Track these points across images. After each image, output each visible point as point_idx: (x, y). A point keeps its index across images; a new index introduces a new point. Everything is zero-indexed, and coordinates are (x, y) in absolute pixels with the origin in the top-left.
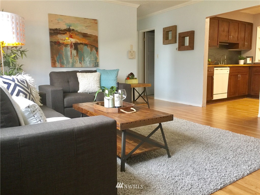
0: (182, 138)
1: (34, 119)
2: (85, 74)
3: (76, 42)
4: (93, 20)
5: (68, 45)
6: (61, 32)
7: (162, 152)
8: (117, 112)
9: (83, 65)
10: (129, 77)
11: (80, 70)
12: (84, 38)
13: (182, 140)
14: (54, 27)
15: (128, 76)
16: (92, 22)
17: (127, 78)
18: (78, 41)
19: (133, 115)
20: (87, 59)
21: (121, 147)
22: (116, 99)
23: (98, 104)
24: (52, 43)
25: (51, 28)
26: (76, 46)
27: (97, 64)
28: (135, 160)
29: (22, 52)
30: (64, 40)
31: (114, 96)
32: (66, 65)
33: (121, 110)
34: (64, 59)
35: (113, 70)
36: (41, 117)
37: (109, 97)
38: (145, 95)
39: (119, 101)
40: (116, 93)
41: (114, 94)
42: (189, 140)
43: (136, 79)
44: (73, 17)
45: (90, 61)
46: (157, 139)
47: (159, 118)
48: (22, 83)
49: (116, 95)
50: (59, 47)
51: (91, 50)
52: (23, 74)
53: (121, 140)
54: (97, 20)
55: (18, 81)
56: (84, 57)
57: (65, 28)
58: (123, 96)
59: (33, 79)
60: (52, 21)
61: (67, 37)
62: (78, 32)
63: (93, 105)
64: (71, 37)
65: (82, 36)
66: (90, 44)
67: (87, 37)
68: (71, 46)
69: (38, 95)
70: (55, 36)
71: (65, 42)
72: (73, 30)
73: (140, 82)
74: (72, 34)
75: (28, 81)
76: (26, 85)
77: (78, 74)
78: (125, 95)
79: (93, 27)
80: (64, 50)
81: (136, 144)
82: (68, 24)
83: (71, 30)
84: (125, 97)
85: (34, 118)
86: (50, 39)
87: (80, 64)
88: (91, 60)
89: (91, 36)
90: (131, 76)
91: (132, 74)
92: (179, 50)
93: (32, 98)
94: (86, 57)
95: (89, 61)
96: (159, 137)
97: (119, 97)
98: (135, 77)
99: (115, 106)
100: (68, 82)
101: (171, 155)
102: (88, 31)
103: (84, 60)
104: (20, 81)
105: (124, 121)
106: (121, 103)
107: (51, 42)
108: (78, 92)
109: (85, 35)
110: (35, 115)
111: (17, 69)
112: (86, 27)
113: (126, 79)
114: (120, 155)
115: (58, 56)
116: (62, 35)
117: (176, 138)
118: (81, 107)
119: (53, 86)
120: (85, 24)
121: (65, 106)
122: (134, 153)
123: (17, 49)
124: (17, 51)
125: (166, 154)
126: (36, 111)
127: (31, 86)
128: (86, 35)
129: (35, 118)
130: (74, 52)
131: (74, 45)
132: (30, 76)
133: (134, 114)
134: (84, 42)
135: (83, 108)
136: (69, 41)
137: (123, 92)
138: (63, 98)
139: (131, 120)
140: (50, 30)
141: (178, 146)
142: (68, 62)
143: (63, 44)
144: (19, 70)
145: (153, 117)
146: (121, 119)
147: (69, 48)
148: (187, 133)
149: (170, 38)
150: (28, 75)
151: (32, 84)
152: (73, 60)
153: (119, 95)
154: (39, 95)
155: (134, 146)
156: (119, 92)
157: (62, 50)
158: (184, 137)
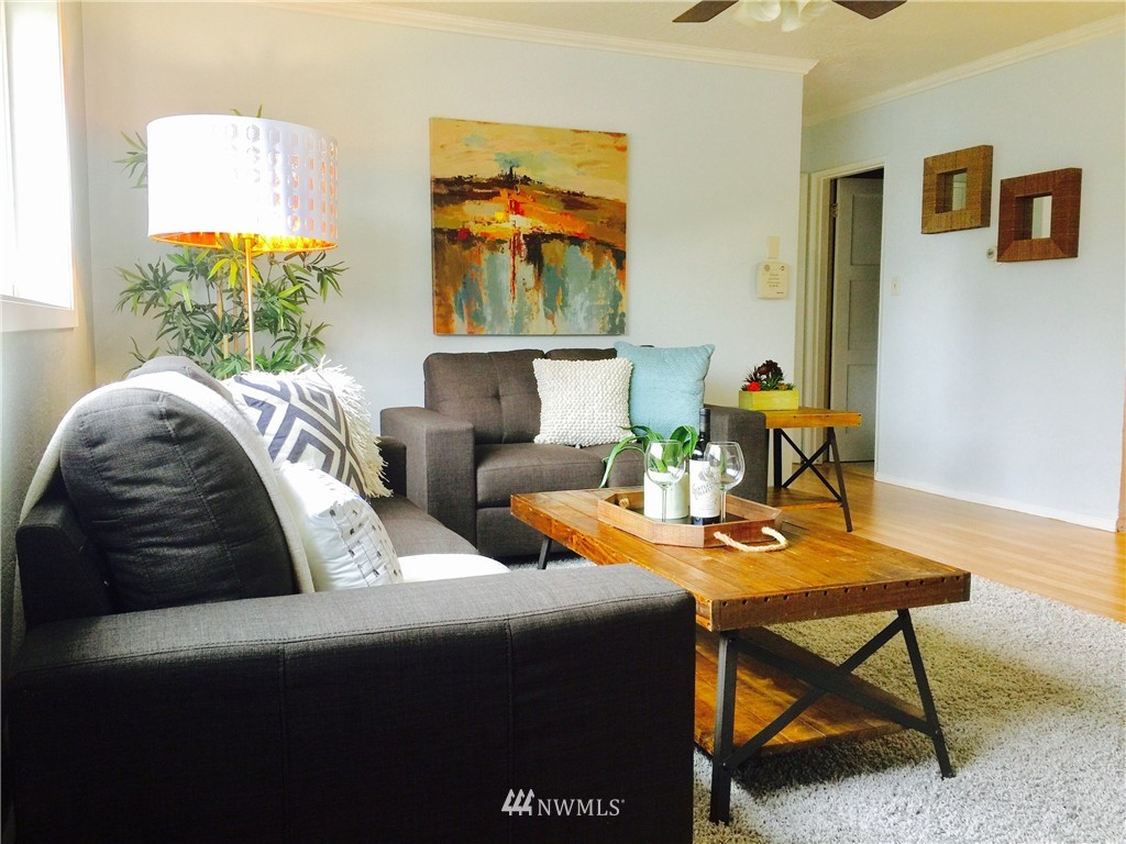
0: (1011, 684)
1: (351, 562)
2: (565, 363)
3: (535, 230)
4: (611, 134)
5: (501, 242)
6: (479, 191)
7: (910, 746)
8: (701, 544)
9: (562, 327)
10: (757, 380)
11: (546, 345)
12: (568, 211)
13: (1014, 694)
14: (450, 174)
15: (755, 375)
16: (603, 146)
17: (748, 384)
18: (542, 225)
19: (771, 562)
20: (578, 301)
21: (713, 704)
22: (696, 482)
23: (617, 503)
24: (440, 237)
25: (440, 175)
26: (534, 247)
27: (617, 320)
28: (776, 771)
29: (325, 275)
30: (489, 223)
31: (687, 470)
32: (492, 326)
33: (718, 535)
34: (485, 299)
35: (687, 349)
36: (379, 554)
37: (666, 471)
38: (832, 459)
39: (708, 494)
40: (695, 457)
41: (688, 462)
42: (1048, 695)
43: (789, 388)
44: (528, 127)
45: (589, 310)
46: (886, 680)
47: (898, 585)
48: (314, 403)
49: (697, 467)
50: (467, 252)
51: (597, 263)
52: (324, 367)
53: (715, 671)
54: (625, 135)
55: (302, 398)
56: (565, 294)
57: (495, 175)
58: (730, 472)
59: (359, 387)
60: (442, 147)
61: (499, 211)
62: (548, 191)
63: (595, 503)
64: (516, 209)
65: (561, 205)
66: (591, 238)
67: (581, 208)
68: (516, 247)
69: (377, 450)
70: (455, 207)
71: (491, 230)
72: (526, 180)
73: (808, 405)
74: (519, 199)
75: (338, 393)
76: (330, 412)
77: (537, 363)
78: (737, 468)
79: (607, 166)
80: (484, 265)
81: (786, 699)
82: (505, 155)
83: (517, 182)
84: (737, 476)
85: (351, 559)
86: (435, 219)
87: (550, 322)
88: (595, 303)
89: (595, 202)
90: (768, 376)
91: (771, 368)
92: (1000, 258)
93: (351, 466)
94: (576, 293)
95: (584, 308)
96: (895, 668)
97: (711, 475)
98: (785, 382)
99: (692, 514)
100: (497, 396)
101: (957, 764)
102: (588, 185)
103: (565, 305)
104: (309, 398)
105: (732, 591)
106: (718, 500)
107: (436, 231)
108: (537, 439)
109: (573, 202)
110: (354, 546)
111: (305, 344)
112: (579, 165)
113: (745, 389)
114: (711, 745)
115: (460, 289)
116: (482, 202)
117: (983, 680)
118: (544, 512)
119: (437, 411)
120: (574, 153)
121: (480, 499)
122: (776, 740)
123: (306, 263)
124: (305, 272)
125: (930, 757)
126: (362, 531)
127: (350, 413)
128: (576, 200)
129: (356, 561)
130: (527, 272)
131: (528, 244)
132: (347, 373)
133: (778, 560)
134: (566, 230)
135: (554, 514)
136: (508, 226)
137: (728, 456)
138: (470, 467)
139: (765, 587)
140: (437, 182)
141: (990, 720)
142: (500, 315)
143: (483, 238)
144: (311, 345)
145: (870, 578)
146: (717, 581)
147: (505, 255)
148: (1038, 661)
149: (958, 201)
150: (340, 370)
151: (355, 408)
152: (522, 304)
153: (712, 464)
154: (381, 453)
155: (776, 704)
156: (711, 452)
157: (479, 262)
158: (1021, 678)
